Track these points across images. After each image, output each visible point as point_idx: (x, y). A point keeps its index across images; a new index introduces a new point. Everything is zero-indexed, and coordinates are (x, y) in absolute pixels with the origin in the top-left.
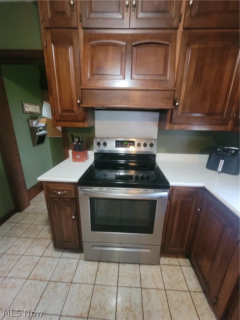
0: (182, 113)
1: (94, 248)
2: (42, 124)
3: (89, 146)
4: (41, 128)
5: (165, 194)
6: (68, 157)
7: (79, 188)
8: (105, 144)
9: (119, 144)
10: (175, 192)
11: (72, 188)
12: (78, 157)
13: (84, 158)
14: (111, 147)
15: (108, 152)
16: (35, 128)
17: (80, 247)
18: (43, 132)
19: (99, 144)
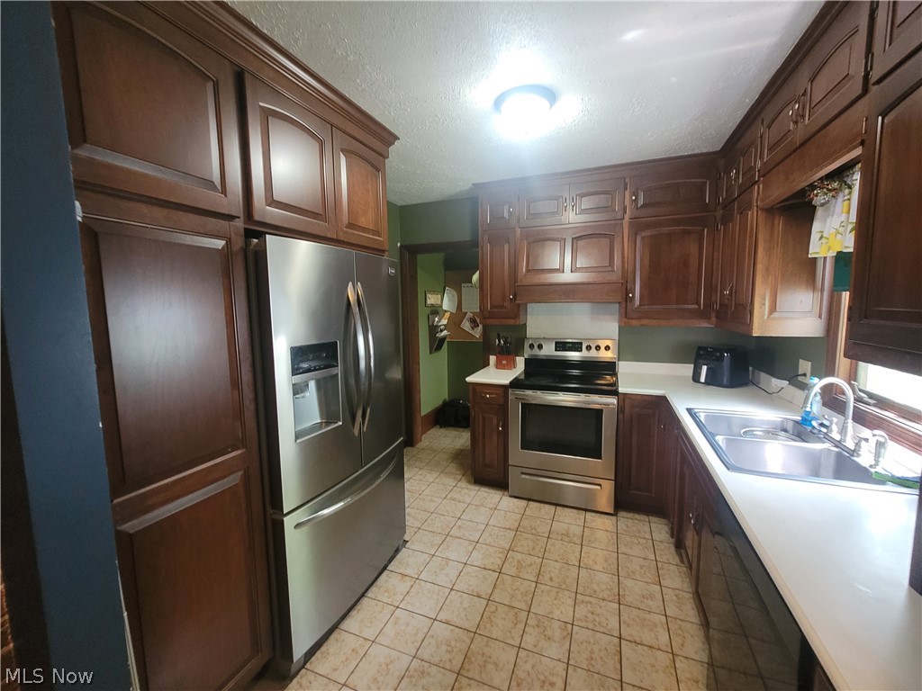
0: (640, 305)
1: (523, 476)
2: (444, 321)
3: (518, 351)
4: (442, 327)
5: (613, 400)
6: (488, 364)
7: (510, 390)
8: (540, 347)
9: (561, 346)
10: (627, 401)
11: (500, 391)
12: (504, 362)
13: (512, 365)
14: (549, 350)
15: (544, 358)
16: (437, 326)
17: (505, 474)
18: (445, 333)
19: (532, 346)
